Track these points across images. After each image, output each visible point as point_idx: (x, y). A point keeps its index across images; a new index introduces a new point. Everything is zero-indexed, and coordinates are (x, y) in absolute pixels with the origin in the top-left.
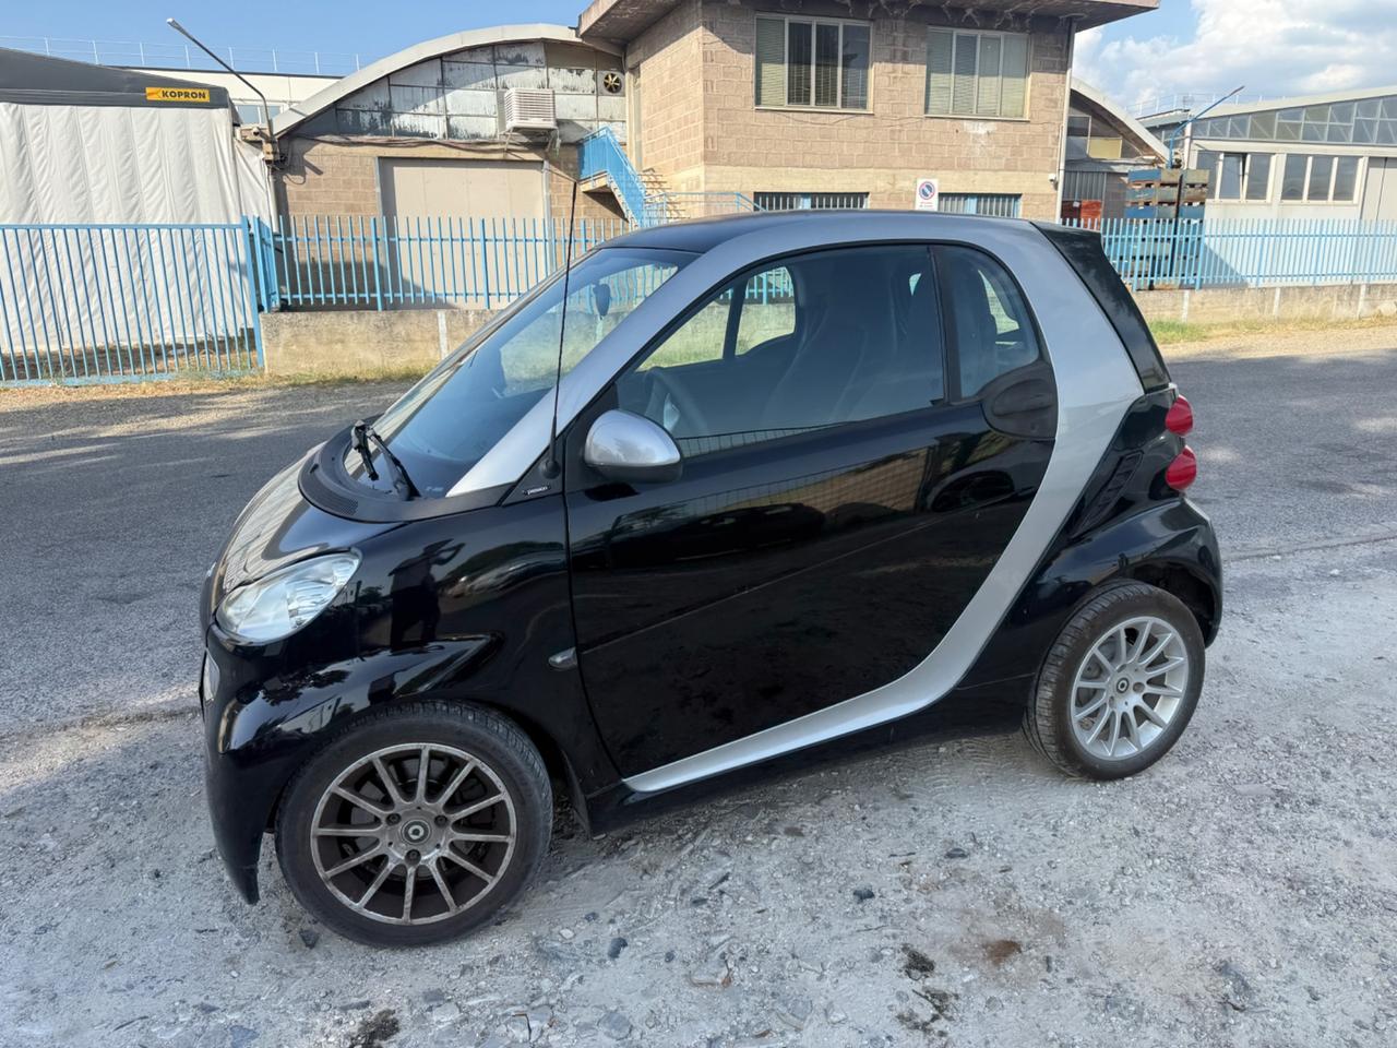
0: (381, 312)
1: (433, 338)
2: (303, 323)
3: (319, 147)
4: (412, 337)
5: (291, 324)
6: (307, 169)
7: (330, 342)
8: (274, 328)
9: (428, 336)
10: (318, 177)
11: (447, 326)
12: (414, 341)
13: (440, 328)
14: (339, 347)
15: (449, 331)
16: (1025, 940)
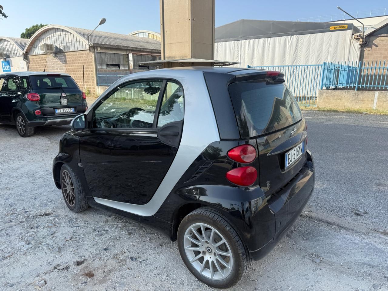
0: (356, 91)
1: (372, 100)
2: (330, 93)
3: (379, 38)
4: (364, 99)
5: (326, 93)
6: (373, 45)
7: (337, 99)
8: (321, 94)
9: (370, 99)
10: (376, 48)
11: (378, 96)
12: (365, 101)
13: (375, 97)
14: (339, 101)
15: (378, 98)
16: (95, 277)
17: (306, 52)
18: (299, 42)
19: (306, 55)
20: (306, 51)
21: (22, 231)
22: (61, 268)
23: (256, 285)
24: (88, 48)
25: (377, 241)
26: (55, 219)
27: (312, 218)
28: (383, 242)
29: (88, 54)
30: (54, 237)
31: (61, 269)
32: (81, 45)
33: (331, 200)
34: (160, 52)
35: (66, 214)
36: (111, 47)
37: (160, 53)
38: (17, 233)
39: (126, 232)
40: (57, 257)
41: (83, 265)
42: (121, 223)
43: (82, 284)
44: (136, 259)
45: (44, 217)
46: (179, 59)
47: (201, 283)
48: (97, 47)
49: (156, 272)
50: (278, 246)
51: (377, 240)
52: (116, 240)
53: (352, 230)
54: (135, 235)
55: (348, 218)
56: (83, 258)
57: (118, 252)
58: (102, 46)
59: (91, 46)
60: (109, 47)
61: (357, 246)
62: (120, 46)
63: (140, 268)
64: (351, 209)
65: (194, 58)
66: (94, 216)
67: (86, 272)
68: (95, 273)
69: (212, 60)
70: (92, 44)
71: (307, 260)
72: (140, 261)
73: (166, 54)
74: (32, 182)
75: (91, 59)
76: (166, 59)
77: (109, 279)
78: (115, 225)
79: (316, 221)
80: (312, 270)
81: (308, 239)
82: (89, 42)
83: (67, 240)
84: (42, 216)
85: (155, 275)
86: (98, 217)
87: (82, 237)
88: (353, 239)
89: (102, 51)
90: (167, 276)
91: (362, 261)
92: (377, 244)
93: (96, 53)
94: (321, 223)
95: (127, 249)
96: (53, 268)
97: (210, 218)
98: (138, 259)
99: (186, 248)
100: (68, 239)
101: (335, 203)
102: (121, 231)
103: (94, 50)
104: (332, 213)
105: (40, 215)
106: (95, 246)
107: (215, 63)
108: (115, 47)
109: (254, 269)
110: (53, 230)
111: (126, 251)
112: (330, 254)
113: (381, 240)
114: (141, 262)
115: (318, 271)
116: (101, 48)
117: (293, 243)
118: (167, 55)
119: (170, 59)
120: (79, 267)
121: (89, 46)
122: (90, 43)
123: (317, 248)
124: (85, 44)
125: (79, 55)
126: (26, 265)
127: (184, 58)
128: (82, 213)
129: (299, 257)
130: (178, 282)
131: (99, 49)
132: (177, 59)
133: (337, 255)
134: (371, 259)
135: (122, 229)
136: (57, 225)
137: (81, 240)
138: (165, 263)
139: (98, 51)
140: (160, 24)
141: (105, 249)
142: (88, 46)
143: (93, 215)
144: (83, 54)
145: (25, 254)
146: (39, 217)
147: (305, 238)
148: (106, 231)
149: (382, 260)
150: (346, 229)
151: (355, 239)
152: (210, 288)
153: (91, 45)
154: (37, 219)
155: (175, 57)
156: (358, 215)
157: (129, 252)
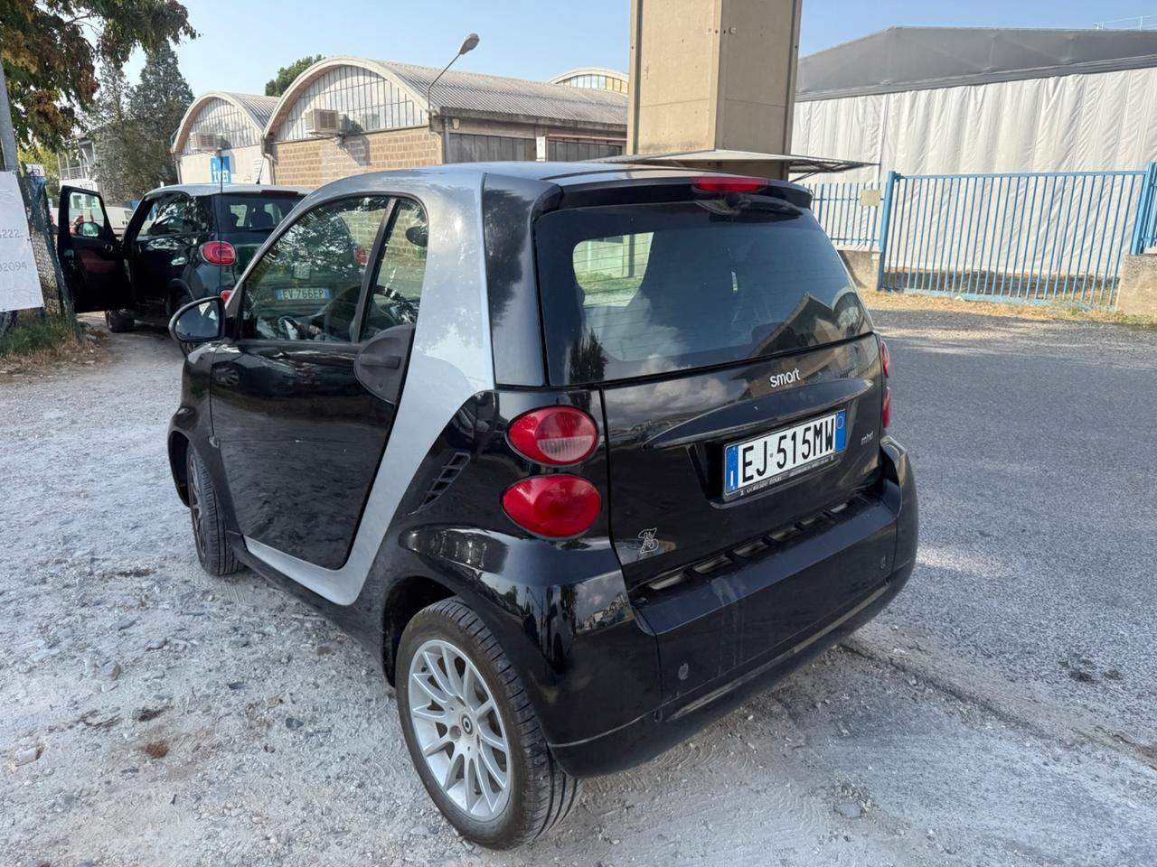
8: (1134, 270)
16: (166, 760)
17: (1109, 130)
18: (1086, 98)
19: (1106, 141)
20: (1106, 127)
21: (56, 611)
22: (95, 721)
23: (609, 855)
24: (426, 122)
25: (1102, 773)
26: (152, 587)
27: (904, 670)
28: (1123, 782)
29: (426, 138)
30: (124, 634)
31: (96, 723)
32: (410, 111)
33: (1005, 620)
34: (622, 130)
35: (187, 578)
36: (490, 117)
37: (624, 134)
38: (41, 614)
39: (314, 645)
40: (103, 690)
41: (155, 722)
42: (314, 619)
43: (124, 772)
44: (300, 724)
45: (129, 578)
46: (679, 151)
47: (444, 823)
48: (451, 119)
49: (334, 770)
50: (746, 744)
51: (1103, 771)
52: (277, 663)
53: (1026, 725)
54: (334, 657)
55: (1038, 685)
56: (165, 701)
57: (264, 699)
58: (464, 115)
59: (434, 114)
60: (485, 117)
61: (1017, 780)
62: (517, 115)
63: (296, 752)
64: (1065, 655)
65: (724, 149)
66: (257, 589)
67: (153, 741)
68: (173, 747)
69: (783, 154)
70: (438, 110)
71: (816, 803)
72: (311, 731)
73: (640, 137)
74: (151, 482)
75: (434, 153)
76: (640, 152)
77: (198, 771)
78: (296, 623)
79: (915, 682)
80: (818, 837)
81: (854, 735)
82: (429, 104)
83: (149, 649)
84: (126, 575)
85: (329, 777)
86: (266, 594)
87: (193, 645)
88: (1016, 757)
89: (464, 130)
90: (360, 786)
91: (1009, 835)
92: (1096, 785)
93: (448, 135)
94: (928, 690)
95: (291, 694)
96: (77, 719)
97: (459, 628)
98: (307, 723)
99: (414, 710)
100: (155, 645)
101: (1017, 632)
102: (304, 640)
103: (444, 127)
104: (988, 662)
105: (121, 574)
106: (213, 673)
107: (791, 163)
108: (500, 119)
109: (628, 804)
110: (132, 616)
111: (287, 698)
112: (906, 794)
113: (1116, 775)
114: (308, 735)
115: (838, 845)
116: (463, 121)
117: (801, 741)
118: (642, 140)
119: (651, 152)
120: (144, 725)
121: (430, 114)
122: (431, 108)
123: (870, 768)
124: (420, 109)
125: (402, 140)
126: (17, 700)
127: (690, 150)
128: (230, 579)
129: (796, 790)
130: (384, 807)
131: (456, 124)
132: (674, 151)
133: (930, 801)
134: (1042, 834)
135: (309, 636)
136: (150, 604)
137: (187, 651)
138: (374, 749)
139: (454, 131)
140: (629, 48)
141: (233, 686)
142: (427, 114)
143: (255, 587)
144: (414, 139)
145: (29, 672)
146: (116, 577)
147: (845, 731)
148: (264, 635)
149: (1083, 842)
150: (1005, 721)
151: (1023, 758)
152: (464, 842)
153: (436, 112)
154: (111, 582)
155: (666, 147)
156: (1083, 678)
157: (294, 702)
